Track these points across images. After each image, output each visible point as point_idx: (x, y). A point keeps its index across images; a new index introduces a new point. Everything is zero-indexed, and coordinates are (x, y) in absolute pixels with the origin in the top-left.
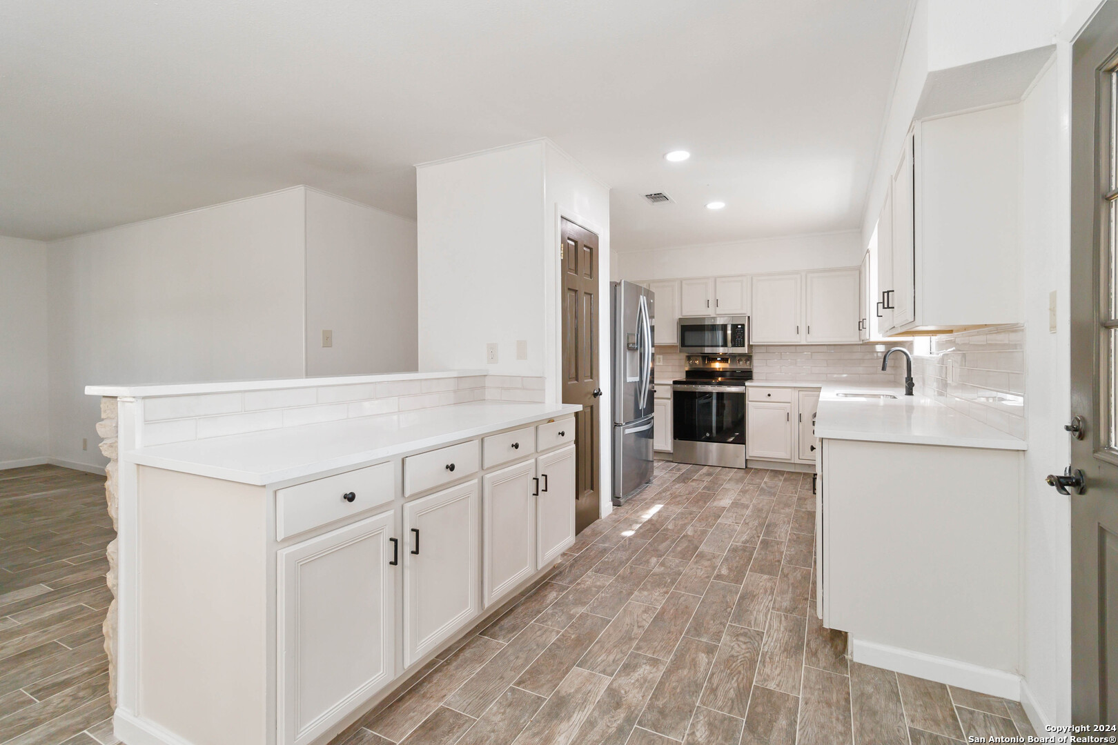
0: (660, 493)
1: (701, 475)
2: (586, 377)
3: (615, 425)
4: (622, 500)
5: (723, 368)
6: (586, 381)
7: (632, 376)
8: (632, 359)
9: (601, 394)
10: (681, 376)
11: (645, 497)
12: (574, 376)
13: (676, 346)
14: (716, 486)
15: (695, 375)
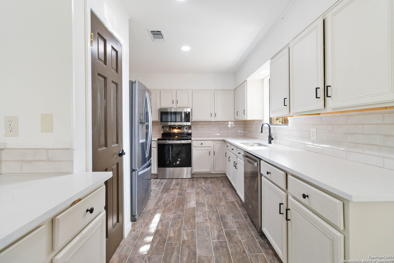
0: (157, 203)
1: (174, 186)
2: (113, 143)
3: (132, 170)
4: (137, 217)
5: (177, 132)
6: (113, 146)
7: (143, 139)
8: (142, 127)
9: (124, 154)
10: (160, 137)
11: (149, 208)
12: (104, 143)
13: (158, 122)
14: (184, 192)
15: (166, 135)
